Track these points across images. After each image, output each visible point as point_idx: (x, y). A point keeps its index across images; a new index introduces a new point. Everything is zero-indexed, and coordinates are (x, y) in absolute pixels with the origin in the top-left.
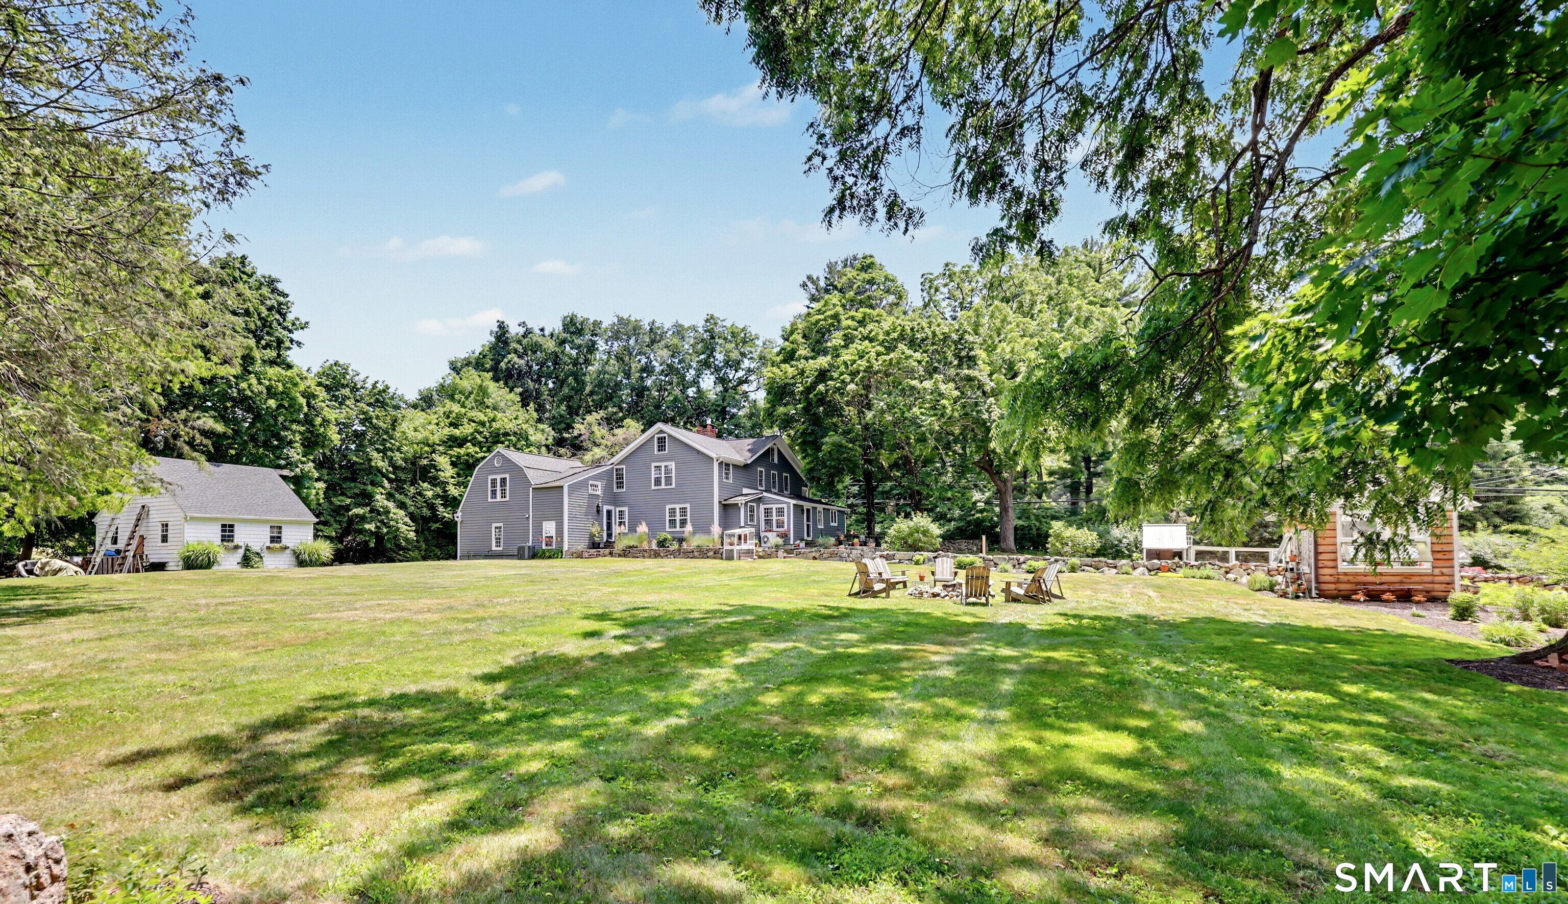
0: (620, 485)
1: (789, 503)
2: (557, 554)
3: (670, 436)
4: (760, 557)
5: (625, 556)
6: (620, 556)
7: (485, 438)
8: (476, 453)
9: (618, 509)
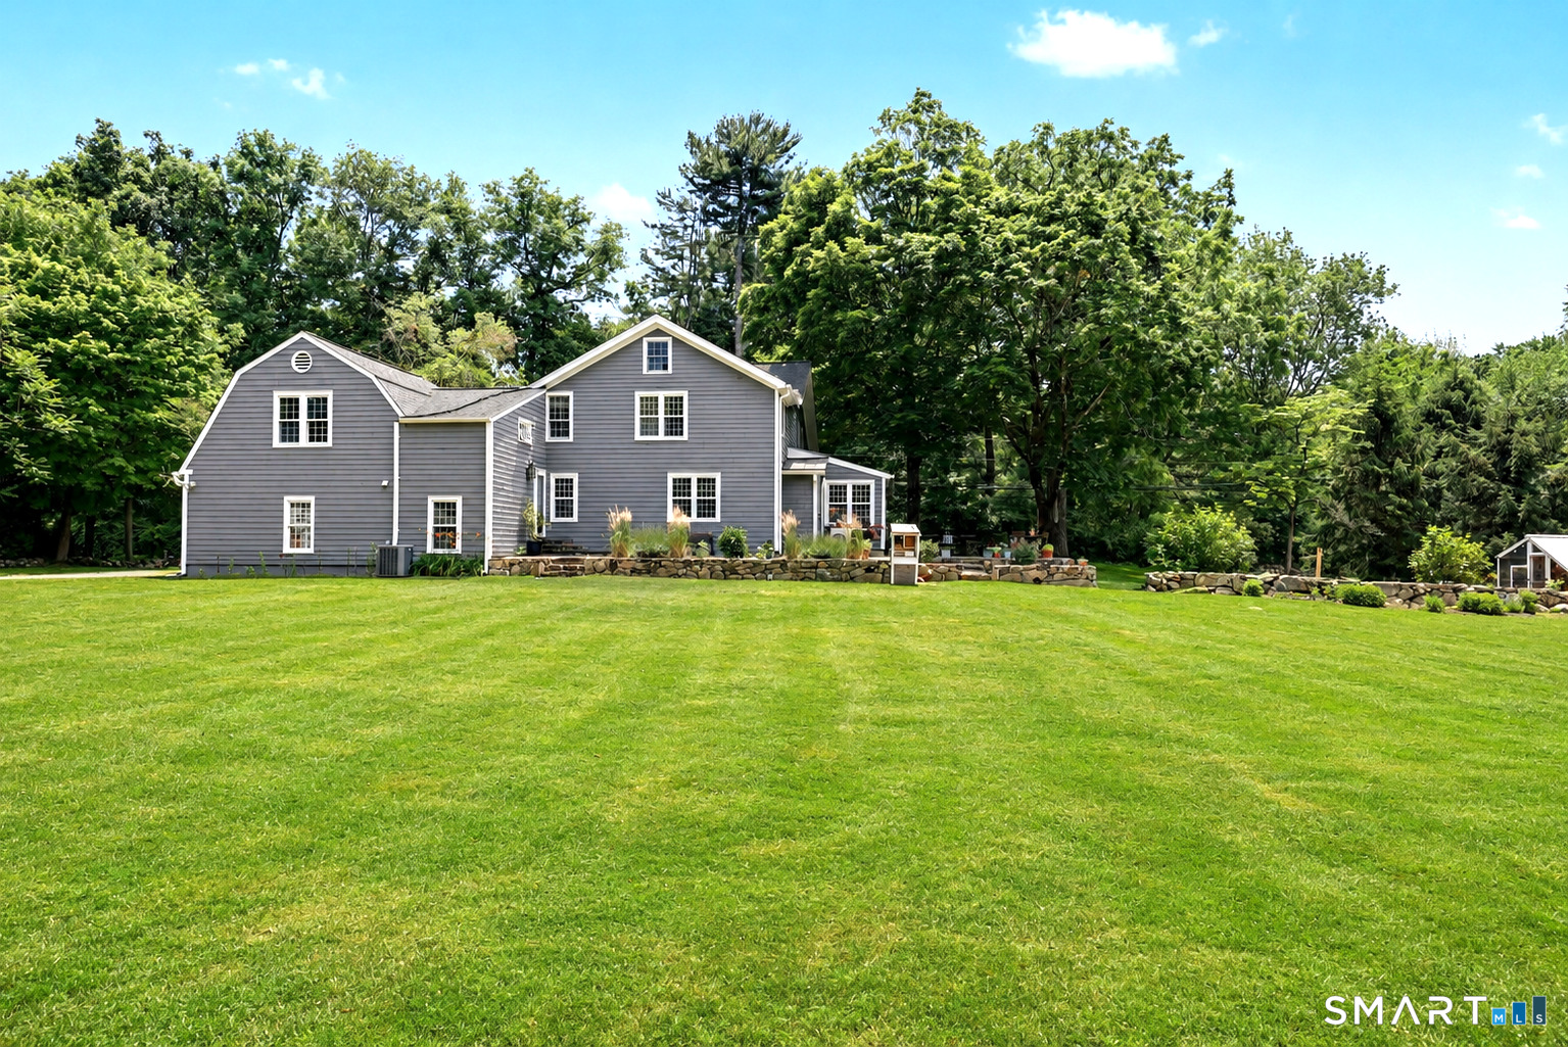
0: (560, 429)
1: (878, 480)
2: (468, 567)
3: (675, 340)
4: (928, 579)
5: (650, 572)
6: (634, 571)
7: (118, 322)
8: (103, 351)
9: (553, 477)
